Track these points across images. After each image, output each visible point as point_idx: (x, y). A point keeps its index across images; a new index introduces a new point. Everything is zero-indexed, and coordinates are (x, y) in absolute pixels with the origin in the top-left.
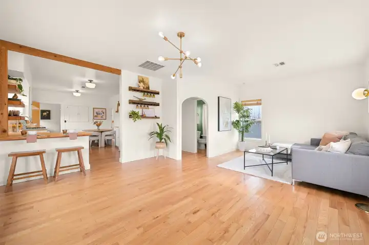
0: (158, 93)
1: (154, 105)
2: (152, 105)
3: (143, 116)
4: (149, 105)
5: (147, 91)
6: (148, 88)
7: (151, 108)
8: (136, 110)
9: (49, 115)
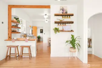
0: (72, 15)
1: (70, 23)
2: (68, 23)
3: (62, 31)
4: (66, 23)
5: (65, 15)
6: (66, 13)
7: (67, 25)
8: (57, 27)
9: (42, 31)
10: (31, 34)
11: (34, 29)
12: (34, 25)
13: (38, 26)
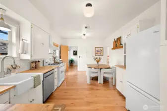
9: (76, 53)
10: (58, 58)
11: (63, 49)
12: (64, 44)
13: (69, 45)
